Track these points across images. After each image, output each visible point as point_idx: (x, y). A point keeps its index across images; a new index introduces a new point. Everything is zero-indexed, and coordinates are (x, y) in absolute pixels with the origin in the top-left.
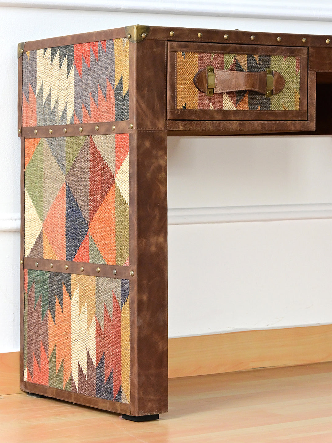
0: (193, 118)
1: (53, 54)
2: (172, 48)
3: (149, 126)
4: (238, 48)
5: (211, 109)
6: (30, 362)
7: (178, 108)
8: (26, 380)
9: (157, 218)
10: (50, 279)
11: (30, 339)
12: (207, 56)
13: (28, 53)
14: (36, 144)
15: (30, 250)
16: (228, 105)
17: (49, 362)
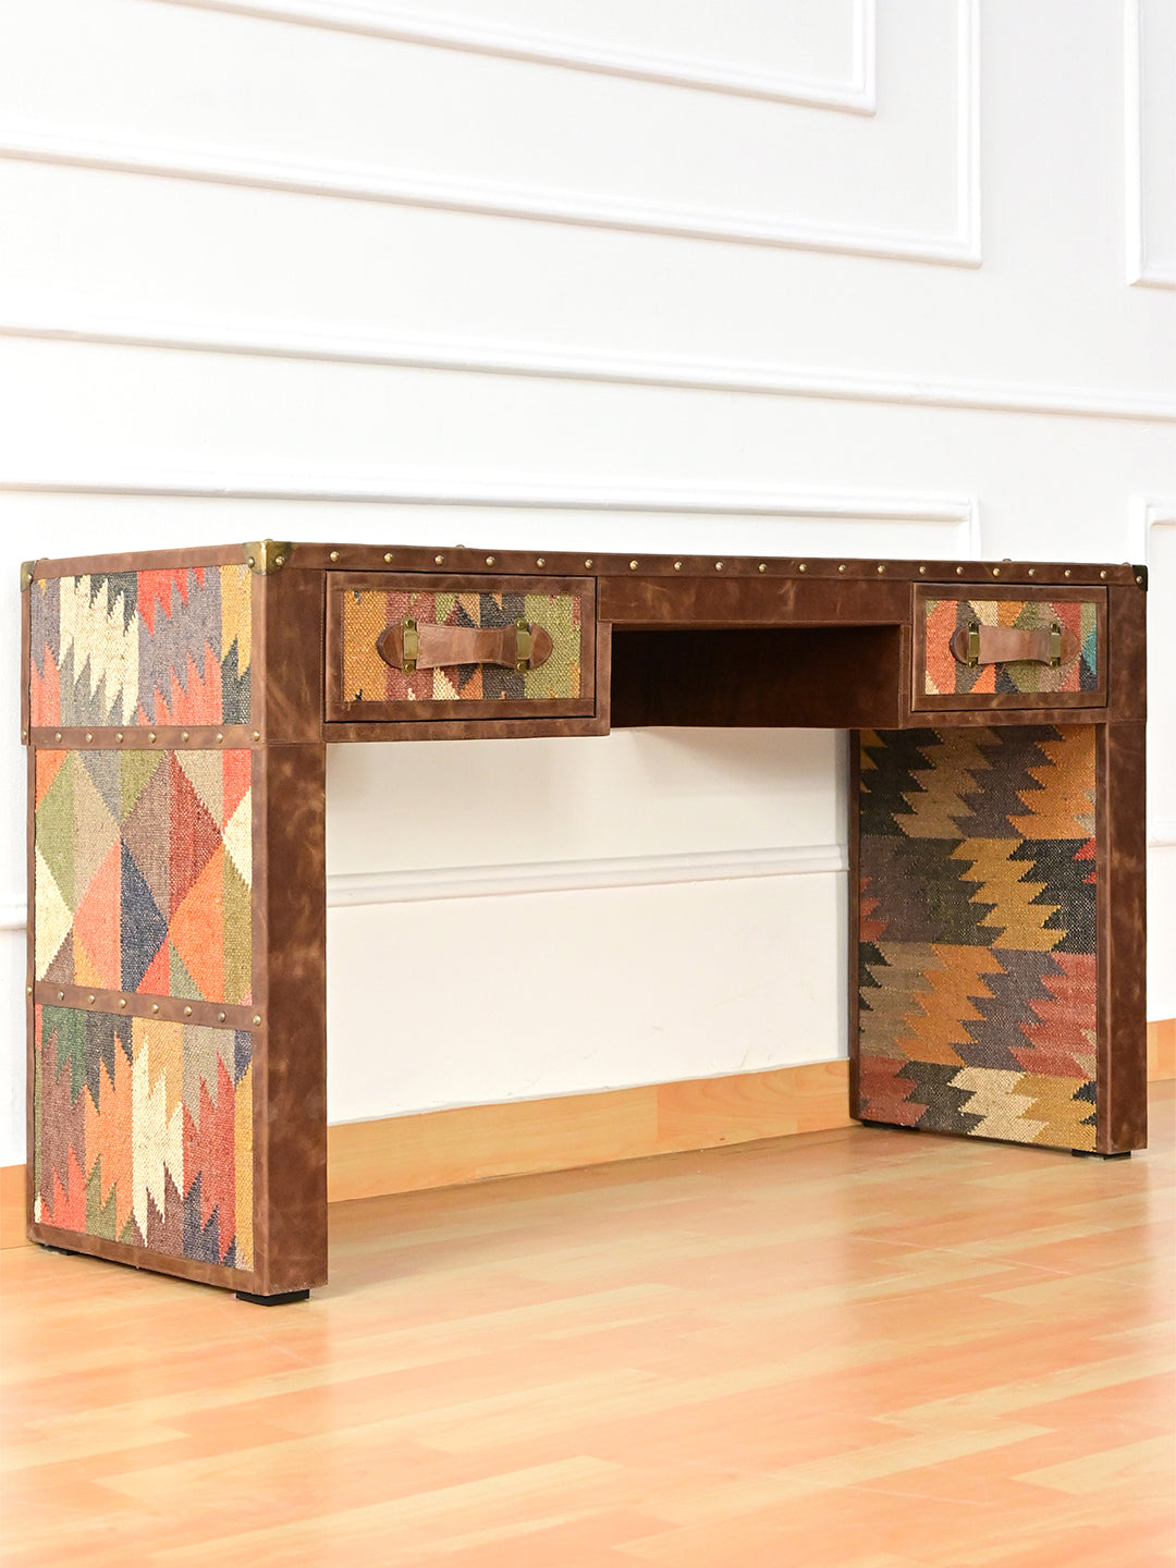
0: (375, 719)
1: (95, 587)
2: (334, 583)
3: (290, 736)
4: (462, 581)
5: (411, 699)
6: (47, 1186)
7: (347, 699)
8: (38, 1219)
9: (307, 913)
10: (90, 1025)
11: (47, 1141)
12: (404, 598)
13: (42, 583)
14: (59, 761)
15: (47, 967)
16: (444, 690)
17: (87, 1186)
